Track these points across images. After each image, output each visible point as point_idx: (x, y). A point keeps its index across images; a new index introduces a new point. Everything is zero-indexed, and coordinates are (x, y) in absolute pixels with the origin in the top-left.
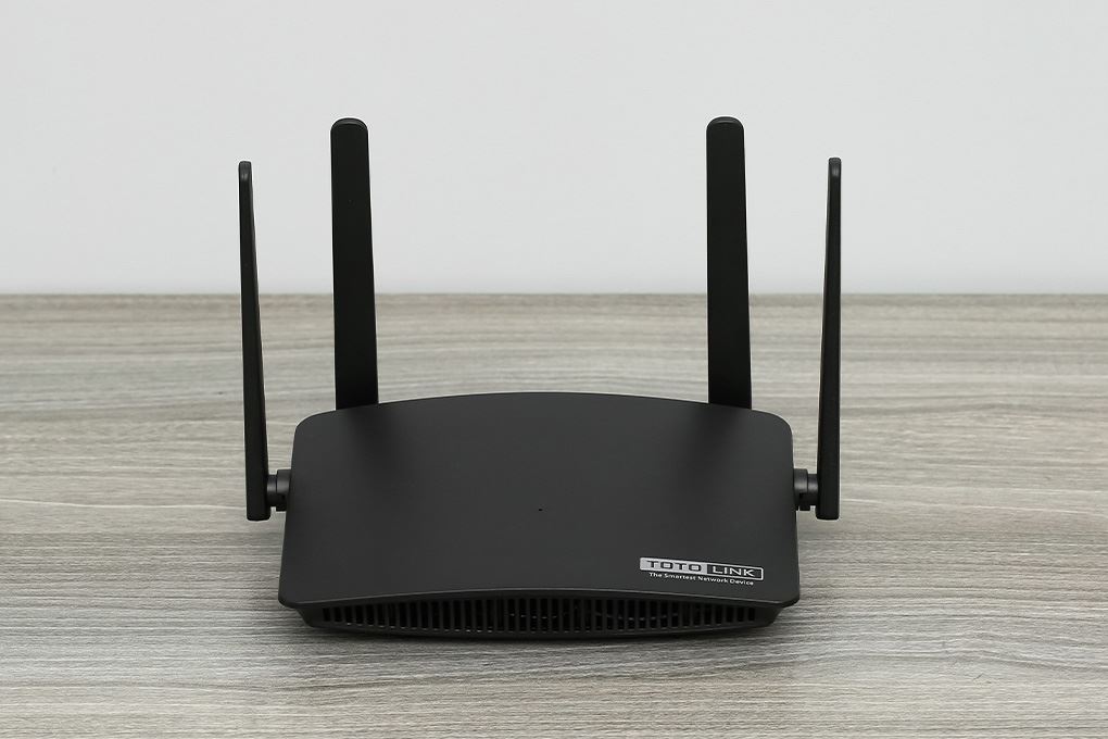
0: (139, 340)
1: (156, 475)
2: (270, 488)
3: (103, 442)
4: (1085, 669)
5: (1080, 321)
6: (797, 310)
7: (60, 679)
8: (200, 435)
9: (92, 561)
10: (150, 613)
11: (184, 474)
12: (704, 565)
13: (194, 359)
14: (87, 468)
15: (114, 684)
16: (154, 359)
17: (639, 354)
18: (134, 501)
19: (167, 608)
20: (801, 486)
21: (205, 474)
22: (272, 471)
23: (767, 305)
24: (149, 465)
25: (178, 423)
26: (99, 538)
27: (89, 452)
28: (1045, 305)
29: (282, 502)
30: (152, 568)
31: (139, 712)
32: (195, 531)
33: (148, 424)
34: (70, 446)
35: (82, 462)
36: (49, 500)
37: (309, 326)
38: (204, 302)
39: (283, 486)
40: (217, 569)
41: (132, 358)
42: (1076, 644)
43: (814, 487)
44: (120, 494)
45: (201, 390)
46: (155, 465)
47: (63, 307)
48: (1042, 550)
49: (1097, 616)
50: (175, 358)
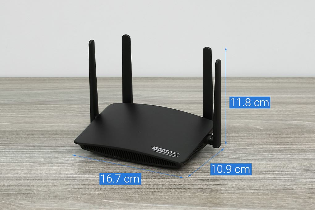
0: (26, 87)
1: (29, 117)
3: (17, 110)
4: (245, 159)
5: (251, 83)
6: (184, 81)
7: (4, 162)
8: (40, 108)
9: (13, 136)
10: (26, 147)
11: (36, 117)
13: (39, 92)
14: (13, 116)
15: (17, 162)
16: (30, 91)
17: (145, 90)
18: (23, 123)
19: (31, 146)
21: (41, 117)
24: (28, 115)
25: (35, 106)
26: (15, 131)
27: (14, 112)
28: (243, 79)
30: (27, 137)
31: (23, 169)
32: (38, 129)
33: (28, 106)
34: (9, 111)
35: (12, 114)
36: (3, 123)
37: (67, 84)
38: (42, 79)
40: (43, 138)
41: (25, 91)
42: (244, 154)
44: (20, 121)
45: (40, 98)
46: (29, 115)
47: (9, 80)
48: (237, 133)
49: (249, 148)
50: (35, 91)
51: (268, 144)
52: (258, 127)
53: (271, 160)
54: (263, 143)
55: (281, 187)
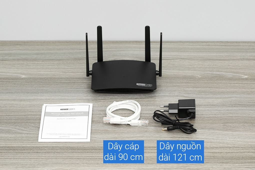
0: (70, 48)
1: (74, 69)
2: (90, 73)
3: (67, 64)
5: (194, 45)
6: (157, 43)
7: (64, 99)
8: (79, 63)
9: (67, 81)
10: (74, 89)
11: (78, 69)
12: (145, 84)
13: (78, 51)
14: (65, 68)
15: (71, 99)
16: (73, 51)
17: (136, 50)
18: (72, 73)
20: (157, 72)
21: (80, 69)
22: (90, 70)
23: (153, 43)
24: (73, 67)
25: (76, 61)
26: (67, 78)
27: (65, 65)
28: (189, 43)
29: (91, 74)
30: (74, 83)
32: (80, 77)
33: (72, 61)
34: (63, 64)
35: (64, 67)
36: (60, 72)
37: (93, 46)
38: (79, 42)
39: (91, 72)
40: (83, 83)
41: (70, 51)
42: (191, 94)
43: (158, 73)
44: (69, 72)
45: (79, 56)
46: (74, 67)
47: (60, 43)
48: (187, 80)
49: (194, 90)
50: (75, 51)
51: (204, 88)
52: (198, 76)
53: (206, 98)
54: (201, 87)
55: (211, 116)
